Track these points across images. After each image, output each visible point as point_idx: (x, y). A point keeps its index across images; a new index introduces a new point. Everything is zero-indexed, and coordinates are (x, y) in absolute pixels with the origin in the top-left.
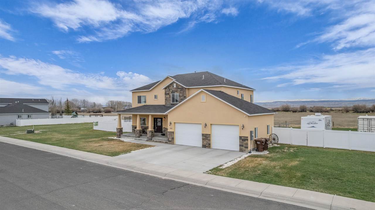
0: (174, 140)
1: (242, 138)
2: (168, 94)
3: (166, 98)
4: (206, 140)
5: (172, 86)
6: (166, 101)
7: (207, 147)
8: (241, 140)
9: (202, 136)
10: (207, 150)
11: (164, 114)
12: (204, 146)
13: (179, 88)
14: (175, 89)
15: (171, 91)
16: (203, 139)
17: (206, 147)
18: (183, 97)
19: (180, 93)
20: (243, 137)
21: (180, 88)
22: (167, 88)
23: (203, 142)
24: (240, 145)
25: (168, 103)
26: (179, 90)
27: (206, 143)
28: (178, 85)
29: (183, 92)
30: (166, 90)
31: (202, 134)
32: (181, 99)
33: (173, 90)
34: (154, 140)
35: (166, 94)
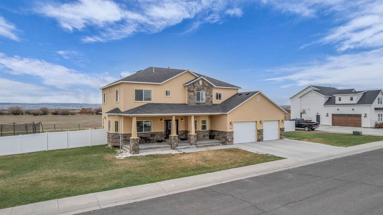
0: (233, 140)
3: (189, 96)
4: (260, 135)
5: (197, 83)
6: (189, 99)
7: (261, 140)
8: (281, 131)
9: (257, 132)
12: (259, 140)
13: (205, 86)
14: (201, 87)
15: (196, 88)
16: (258, 135)
18: (210, 96)
19: (207, 91)
23: (258, 137)
24: (281, 135)
25: (192, 102)
26: (205, 88)
27: (261, 137)
28: (205, 82)
29: (210, 91)
30: (190, 86)
31: (258, 130)
32: (208, 98)
33: (199, 87)
34: (200, 145)
35: (189, 91)
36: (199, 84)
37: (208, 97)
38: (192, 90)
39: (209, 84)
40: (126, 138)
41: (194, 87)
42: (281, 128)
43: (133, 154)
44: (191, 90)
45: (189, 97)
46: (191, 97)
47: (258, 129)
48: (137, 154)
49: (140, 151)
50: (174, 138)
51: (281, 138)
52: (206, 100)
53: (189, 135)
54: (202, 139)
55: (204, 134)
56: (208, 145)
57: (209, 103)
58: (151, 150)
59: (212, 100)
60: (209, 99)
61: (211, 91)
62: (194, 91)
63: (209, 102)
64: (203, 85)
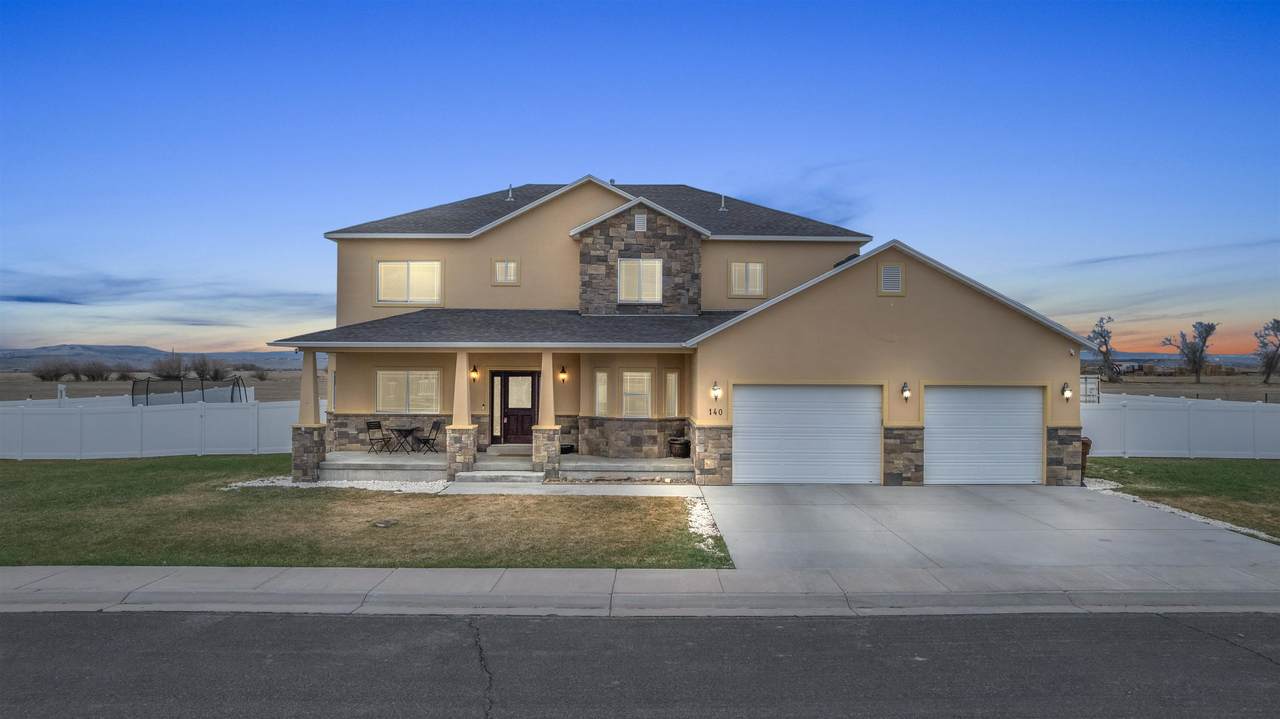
0: (730, 466)
1: (1060, 433)
2: (603, 260)
3: (587, 278)
4: (902, 452)
5: (625, 226)
6: (585, 292)
7: (909, 479)
8: (1056, 442)
9: (885, 437)
10: (907, 492)
11: (684, 345)
12: (892, 479)
13: (664, 237)
14: (643, 241)
15: (619, 245)
16: (888, 451)
17: (904, 483)
18: (688, 277)
19: (670, 256)
20: (1062, 428)
21: (672, 238)
22: (597, 232)
23: (887, 462)
24: (1051, 462)
25: (598, 301)
26: (662, 244)
27: (905, 466)
28: (660, 221)
29: (687, 255)
30: (589, 240)
31: (887, 430)
32: (677, 286)
33: (633, 241)
34: (570, 476)
35: (585, 258)
36: (631, 227)
37: (678, 280)
38: (601, 253)
39: (684, 227)
40: (343, 430)
41: (609, 241)
42: (1056, 430)
43: (296, 480)
44: (593, 253)
45: (584, 284)
46: (594, 281)
47: (888, 424)
48: (308, 481)
49: (327, 474)
50: (457, 435)
51: (1053, 480)
52: (668, 294)
53: (537, 431)
54: (624, 452)
55: (633, 433)
56: (606, 475)
57: (684, 307)
58: (370, 473)
59: (699, 294)
60: (683, 288)
61: (691, 254)
62: (606, 256)
63: (684, 300)
64: (650, 233)
